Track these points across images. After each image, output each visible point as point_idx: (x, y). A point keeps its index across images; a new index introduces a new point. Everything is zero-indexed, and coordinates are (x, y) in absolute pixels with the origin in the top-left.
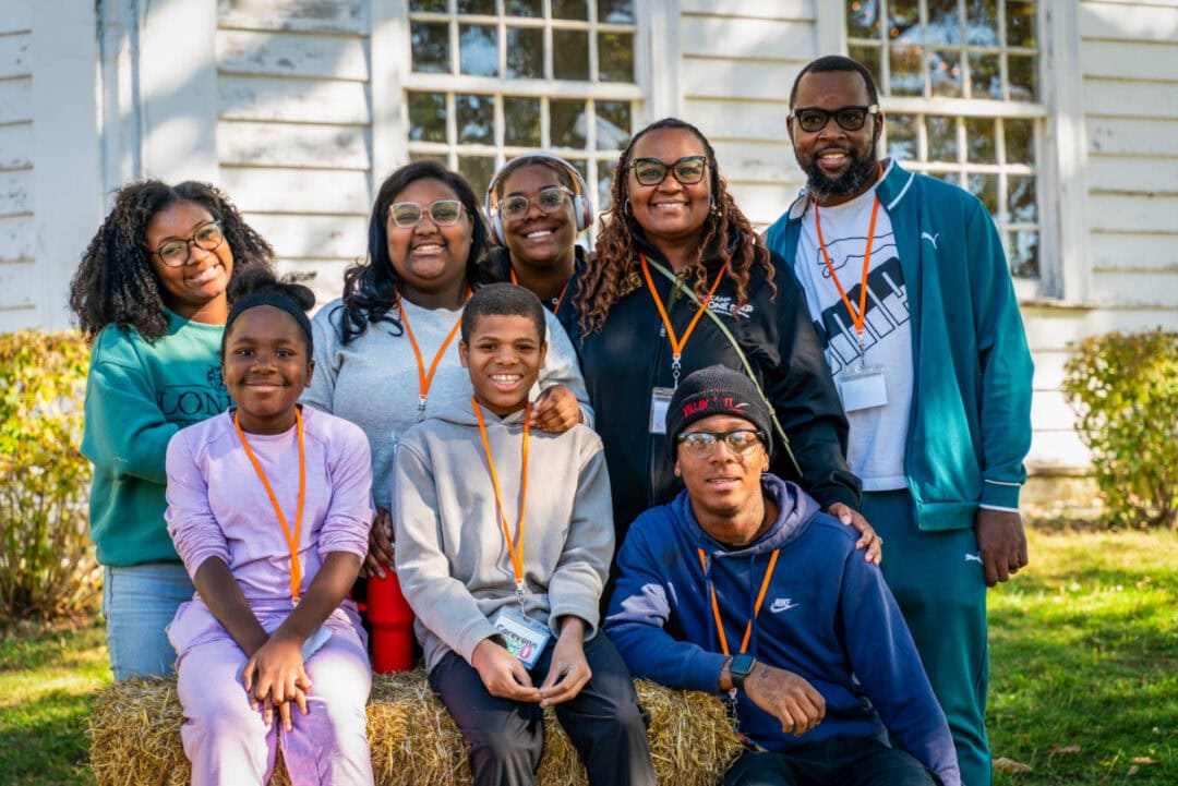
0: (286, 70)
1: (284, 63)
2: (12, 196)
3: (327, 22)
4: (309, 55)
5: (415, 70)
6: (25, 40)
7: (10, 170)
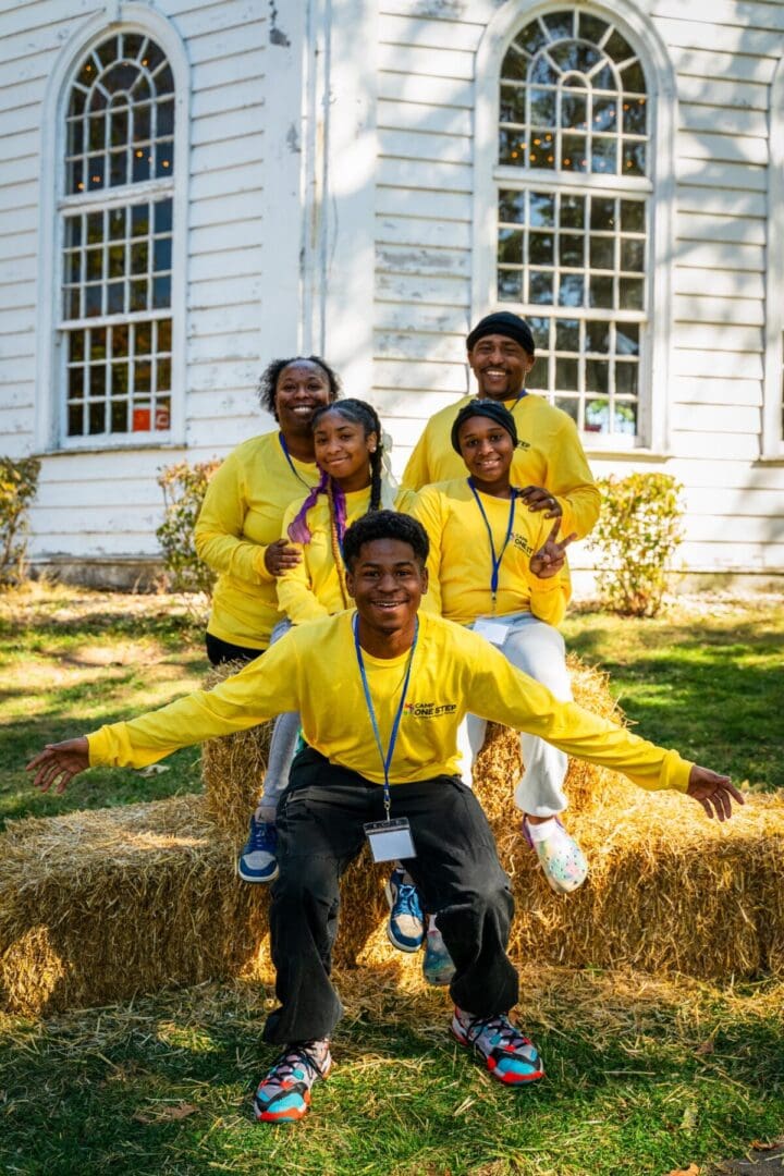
0: (417, 299)
1: (416, 294)
2: (248, 375)
3: (444, 269)
4: (432, 290)
5: (499, 300)
6: (257, 279)
7: (247, 359)
